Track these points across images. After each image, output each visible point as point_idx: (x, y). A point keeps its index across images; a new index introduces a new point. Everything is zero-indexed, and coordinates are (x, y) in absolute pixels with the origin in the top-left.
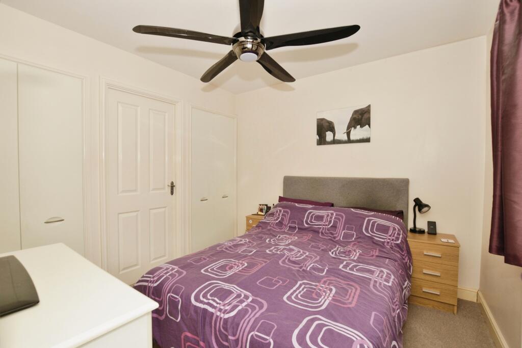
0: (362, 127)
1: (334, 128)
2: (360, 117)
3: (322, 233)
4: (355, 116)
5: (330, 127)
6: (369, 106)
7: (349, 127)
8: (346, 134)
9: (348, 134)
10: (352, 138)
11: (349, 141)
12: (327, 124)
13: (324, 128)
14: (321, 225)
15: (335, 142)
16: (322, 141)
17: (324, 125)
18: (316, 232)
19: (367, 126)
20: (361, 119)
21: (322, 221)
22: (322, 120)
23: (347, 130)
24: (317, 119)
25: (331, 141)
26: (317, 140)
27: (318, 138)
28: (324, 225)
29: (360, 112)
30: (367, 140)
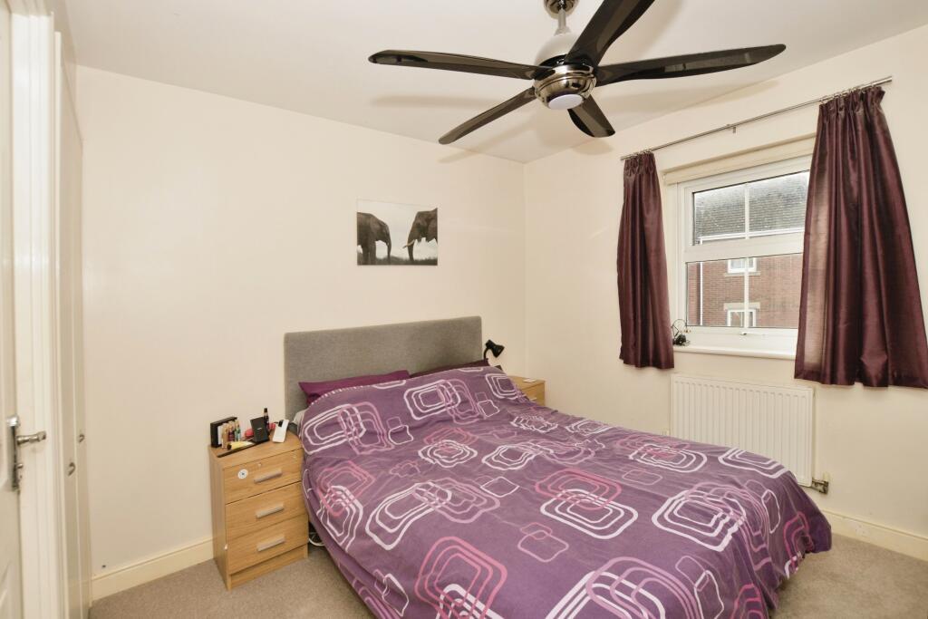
0: (428, 240)
1: (388, 235)
2: (426, 224)
3: (457, 419)
4: (419, 221)
5: (382, 233)
6: (436, 210)
7: (411, 238)
8: (406, 249)
9: (410, 248)
10: (416, 257)
11: (412, 262)
12: (378, 227)
13: (370, 233)
14: (443, 408)
15: (390, 261)
16: (367, 258)
17: (372, 227)
18: (446, 420)
19: (434, 240)
20: (427, 227)
21: (439, 400)
22: (369, 216)
23: (409, 242)
24: (359, 213)
25: (384, 259)
26: (359, 254)
27: (361, 251)
28: (449, 406)
29: (425, 217)
30: (433, 262)
